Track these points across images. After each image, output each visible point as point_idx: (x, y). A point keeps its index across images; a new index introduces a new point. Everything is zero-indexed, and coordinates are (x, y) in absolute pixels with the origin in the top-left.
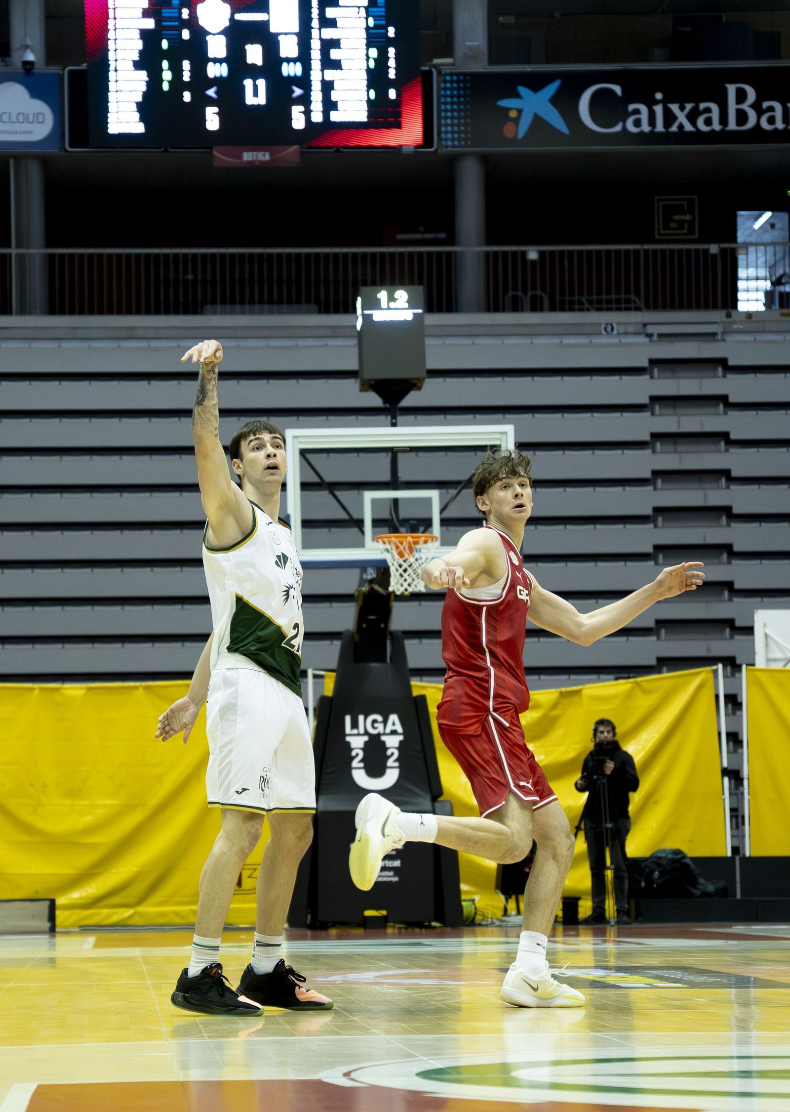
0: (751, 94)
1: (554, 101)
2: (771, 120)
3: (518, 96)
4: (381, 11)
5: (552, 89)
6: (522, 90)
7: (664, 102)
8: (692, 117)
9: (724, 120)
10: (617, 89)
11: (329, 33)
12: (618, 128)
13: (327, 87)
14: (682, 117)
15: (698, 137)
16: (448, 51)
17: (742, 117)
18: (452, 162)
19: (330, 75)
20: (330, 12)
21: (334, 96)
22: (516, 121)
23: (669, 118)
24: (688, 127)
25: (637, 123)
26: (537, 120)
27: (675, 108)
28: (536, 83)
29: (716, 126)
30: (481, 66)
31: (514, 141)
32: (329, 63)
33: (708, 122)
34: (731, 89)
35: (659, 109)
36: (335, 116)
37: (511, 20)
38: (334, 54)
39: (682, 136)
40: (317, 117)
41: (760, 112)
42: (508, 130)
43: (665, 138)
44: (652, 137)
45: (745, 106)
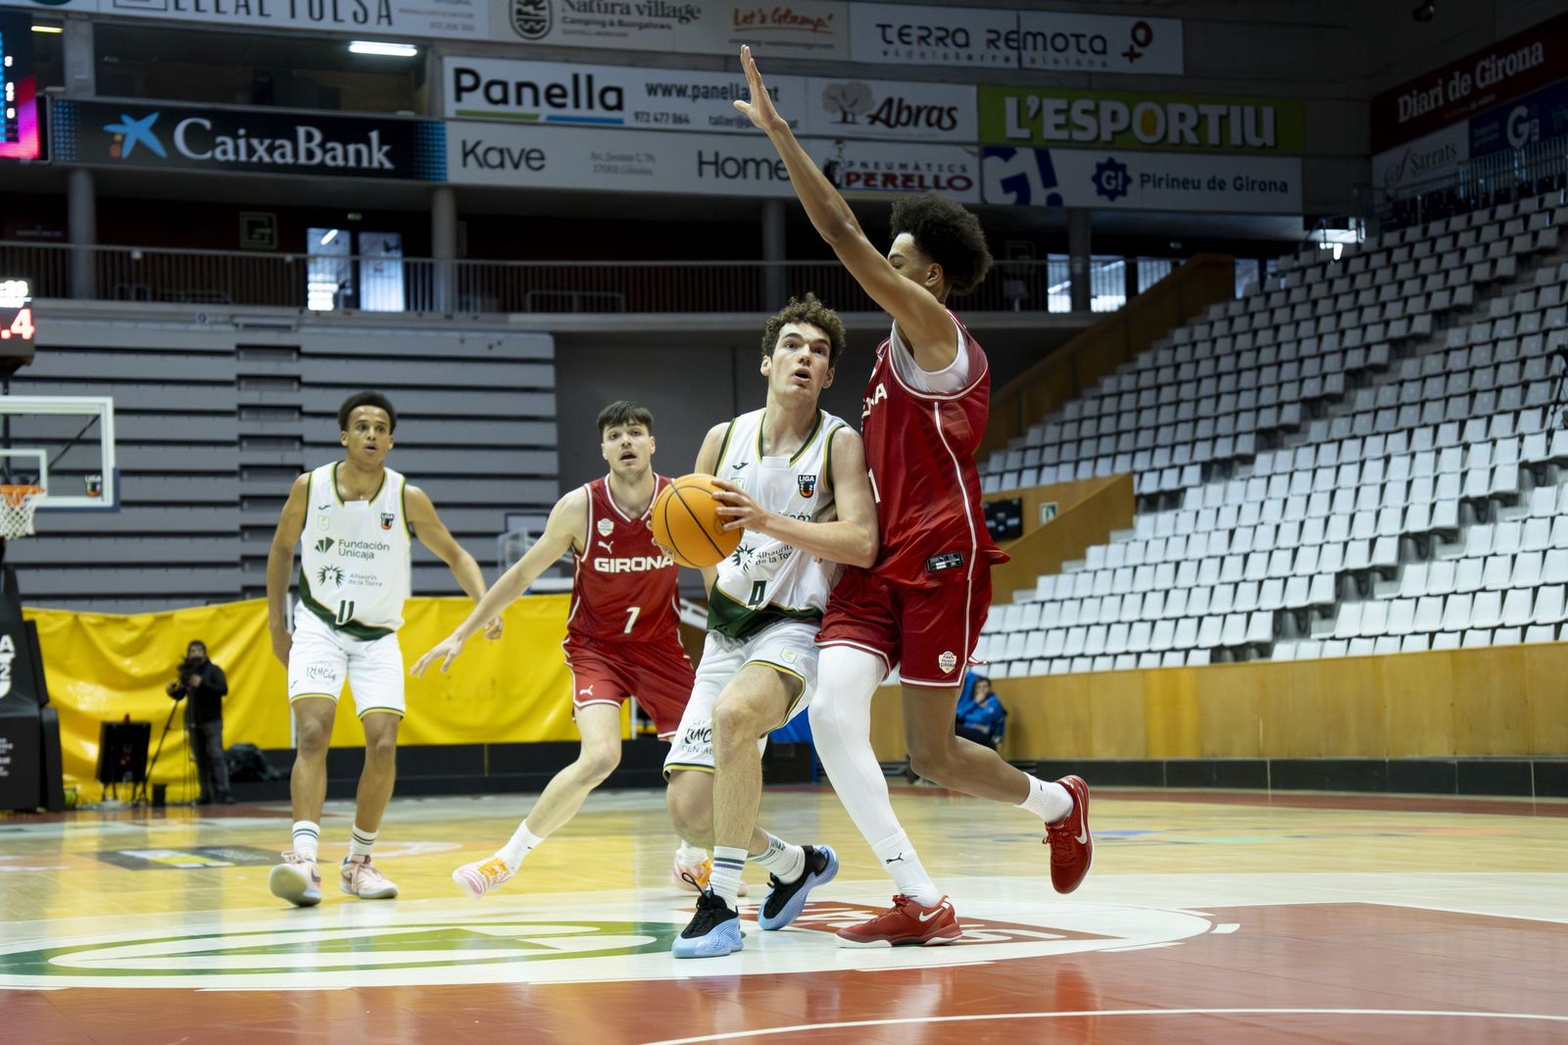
0: (318, 136)
1: (155, 129)
2: (334, 158)
3: (121, 122)
5: (152, 118)
6: (126, 118)
7: (248, 136)
8: (270, 150)
9: (296, 154)
10: (207, 124)
12: (208, 155)
14: (261, 151)
15: (273, 167)
16: (60, 80)
17: (310, 154)
18: (66, 173)
22: (121, 143)
23: (251, 151)
24: (267, 159)
25: (225, 152)
26: (139, 144)
27: (255, 142)
28: (138, 113)
29: (290, 160)
30: (90, 96)
31: (119, 160)
33: (283, 155)
34: (301, 131)
35: (242, 143)
37: (115, 60)
39: (261, 166)
41: (325, 151)
42: (114, 151)
43: (247, 166)
44: (236, 165)
45: (313, 145)
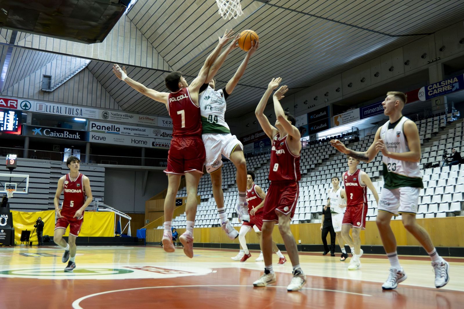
0: (68, 133)
1: (40, 131)
2: (70, 137)
3: (35, 129)
4: (16, 116)
5: (40, 129)
6: (36, 129)
7: (56, 133)
8: (60, 135)
9: (64, 136)
10: (49, 130)
11: (8, 118)
12: (49, 135)
13: (7, 125)
14: (58, 135)
15: (60, 138)
16: (25, 122)
17: (66, 136)
18: (25, 137)
19: (7, 123)
20: (8, 115)
21: (8, 126)
22: (35, 133)
23: (56, 135)
24: (59, 136)
25: (52, 135)
26: (38, 133)
27: (57, 133)
28: (38, 128)
29: (63, 137)
30: (30, 125)
31: (35, 136)
32: (7, 122)
33: (62, 136)
34: (65, 132)
35: (55, 133)
36: (7, 129)
37: (35, 119)
38: (8, 121)
39: (58, 137)
40: (5, 129)
41: (69, 135)
42: (33, 134)
43: (55, 137)
44: (54, 137)
45: (67, 134)
